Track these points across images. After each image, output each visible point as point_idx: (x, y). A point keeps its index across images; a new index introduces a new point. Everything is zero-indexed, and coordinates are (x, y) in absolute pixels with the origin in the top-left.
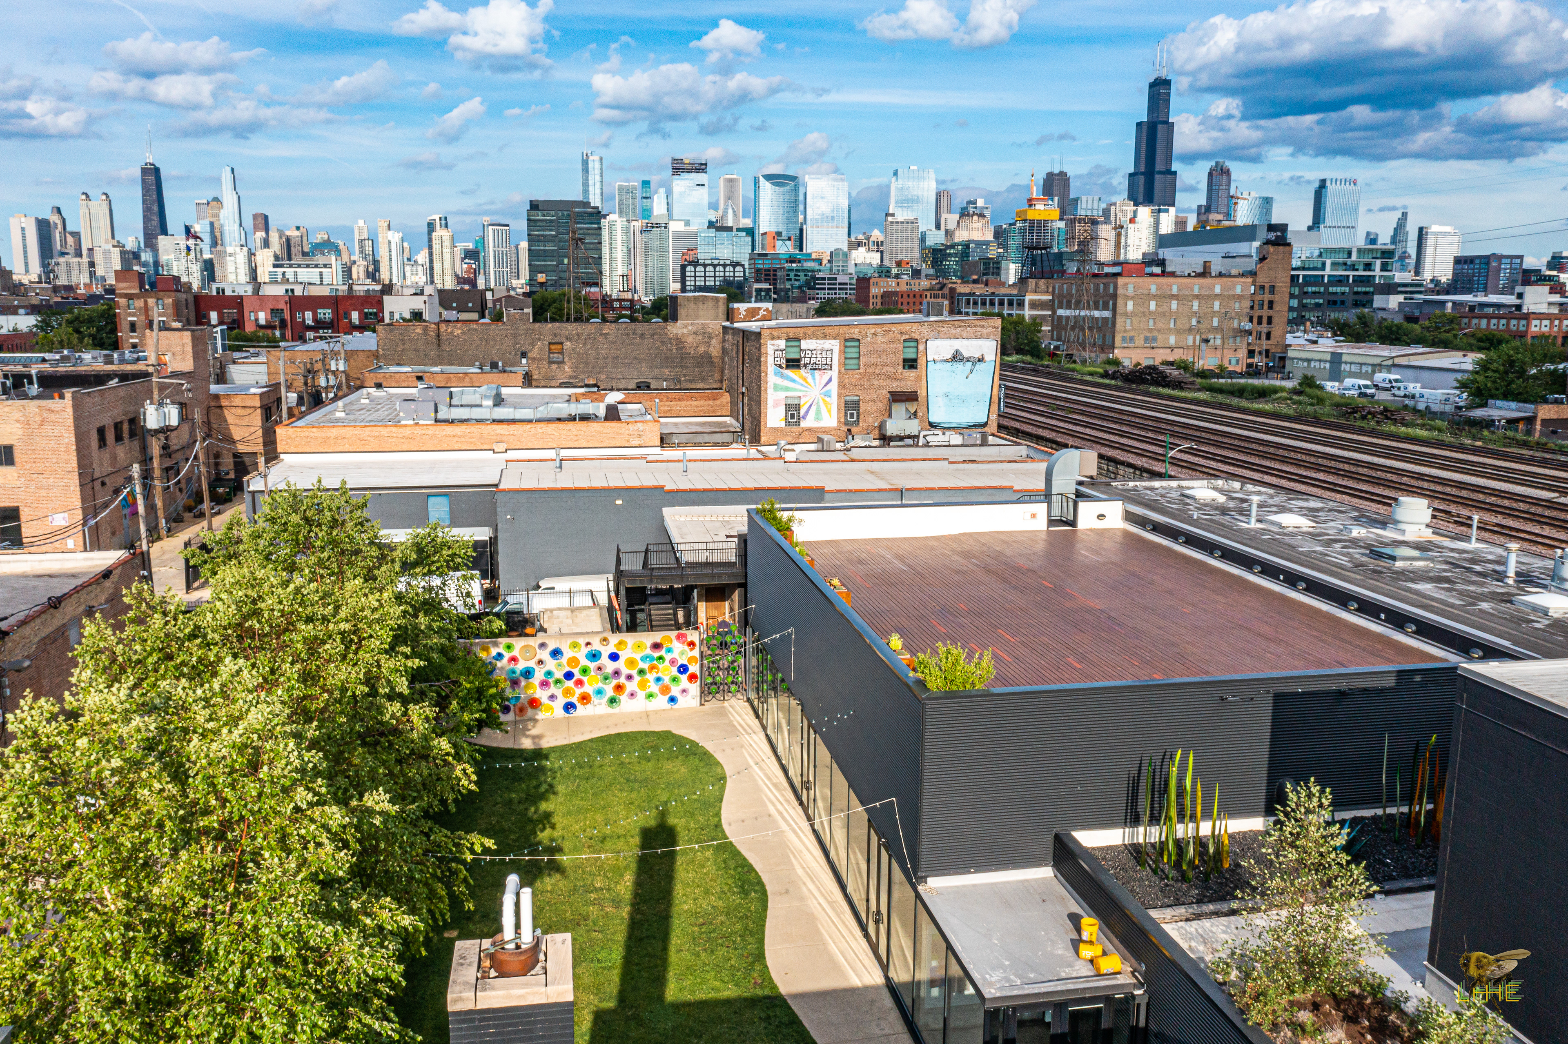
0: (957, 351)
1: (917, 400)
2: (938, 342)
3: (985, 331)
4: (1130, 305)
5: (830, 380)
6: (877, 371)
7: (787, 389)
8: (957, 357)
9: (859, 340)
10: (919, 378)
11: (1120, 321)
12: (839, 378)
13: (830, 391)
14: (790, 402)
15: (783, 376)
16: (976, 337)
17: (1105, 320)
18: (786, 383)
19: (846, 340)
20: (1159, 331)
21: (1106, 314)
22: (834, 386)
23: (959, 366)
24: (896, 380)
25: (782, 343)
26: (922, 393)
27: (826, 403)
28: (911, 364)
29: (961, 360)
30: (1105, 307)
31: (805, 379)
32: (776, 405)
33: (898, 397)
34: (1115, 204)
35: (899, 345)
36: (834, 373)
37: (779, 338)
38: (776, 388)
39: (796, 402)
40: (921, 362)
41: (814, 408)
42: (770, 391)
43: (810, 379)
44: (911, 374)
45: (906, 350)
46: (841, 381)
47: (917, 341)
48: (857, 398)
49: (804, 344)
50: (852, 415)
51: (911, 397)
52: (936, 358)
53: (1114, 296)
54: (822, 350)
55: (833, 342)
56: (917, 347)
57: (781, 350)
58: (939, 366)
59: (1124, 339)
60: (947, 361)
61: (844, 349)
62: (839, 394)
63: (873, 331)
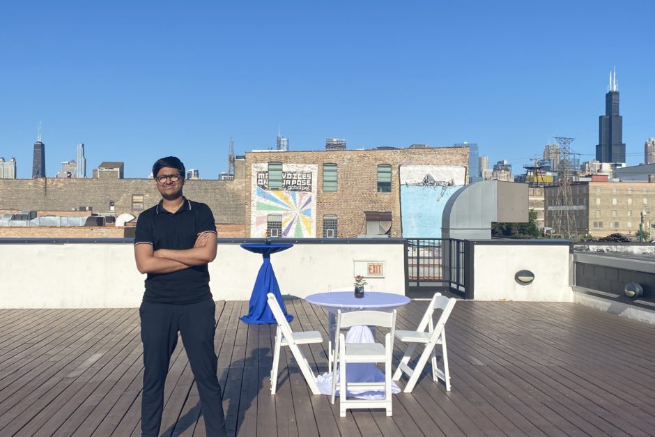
0: (428, 176)
1: (391, 220)
2: (410, 168)
3: (454, 158)
4: (598, 201)
5: (310, 200)
6: (354, 193)
7: (269, 208)
8: (428, 182)
9: (336, 165)
10: (392, 201)
11: (592, 213)
12: (318, 198)
13: (310, 210)
14: (271, 219)
15: (265, 196)
16: (446, 164)
17: (581, 211)
18: (268, 202)
19: (324, 165)
20: (620, 219)
21: (582, 207)
22: (313, 206)
23: (430, 190)
24: (371, 201)
25: (265, 166)
26: (396, 213)
27: (306, 221)
28: (385, 187)
29: (432, 184)
30: (581, 203)
31: (286, 199)
32: (259, 222)
33: (372, 217)
34: (588, 162)
35: (374, 169)
36: (314, 195)
37: (262, 161)
38: (260, 206)
39: (278, 220)
40: (395, 186)
41: (294, 225)
42: (253, 209)
43: (291, 199)
44: (385, 196)
45: (380, 174)
46: (319, 201)
47: (390, 166)
48: (335, 218)
49: (285, 168)
50: (330, 233)
51: (386, 217)
52: (408, 182)
53: (587, 195)
54: (302, 173)
55: (312, 166)
56: (390, 172)
57: (264, 172)
58: (411, 189)
59: (595, 224)
60: (418, 185)
61: (322, 173)
62: (318, 214)
63: (349, 157)
